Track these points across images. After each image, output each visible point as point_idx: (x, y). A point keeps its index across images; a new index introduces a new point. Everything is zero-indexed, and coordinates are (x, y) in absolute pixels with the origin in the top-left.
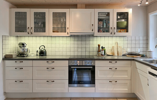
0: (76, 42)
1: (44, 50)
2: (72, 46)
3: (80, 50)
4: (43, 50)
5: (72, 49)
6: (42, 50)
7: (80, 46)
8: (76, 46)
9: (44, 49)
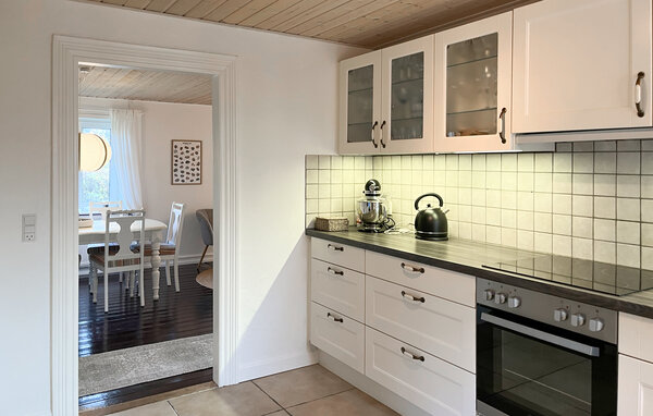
0: (583, 186)
1: (435, 216)
2: (562, 204)
3: (603, 230)
4: (431, 215)
5: (562, 224)
6: (429, 211)
7: (605, 207)
8: (582, 205)
9: (436, 210)
